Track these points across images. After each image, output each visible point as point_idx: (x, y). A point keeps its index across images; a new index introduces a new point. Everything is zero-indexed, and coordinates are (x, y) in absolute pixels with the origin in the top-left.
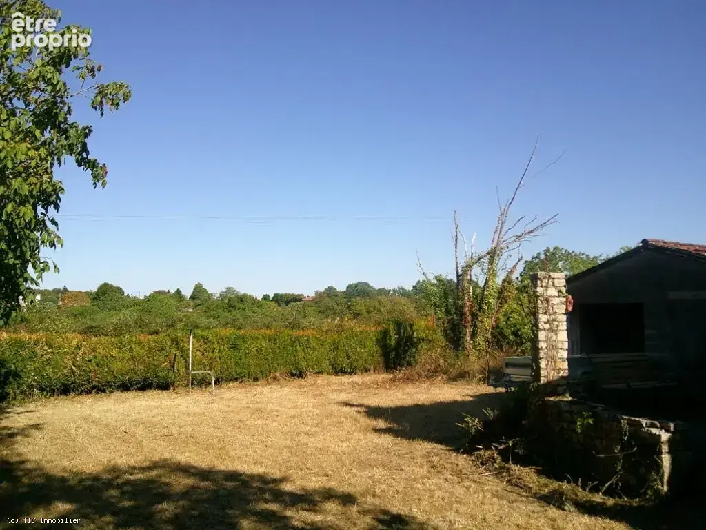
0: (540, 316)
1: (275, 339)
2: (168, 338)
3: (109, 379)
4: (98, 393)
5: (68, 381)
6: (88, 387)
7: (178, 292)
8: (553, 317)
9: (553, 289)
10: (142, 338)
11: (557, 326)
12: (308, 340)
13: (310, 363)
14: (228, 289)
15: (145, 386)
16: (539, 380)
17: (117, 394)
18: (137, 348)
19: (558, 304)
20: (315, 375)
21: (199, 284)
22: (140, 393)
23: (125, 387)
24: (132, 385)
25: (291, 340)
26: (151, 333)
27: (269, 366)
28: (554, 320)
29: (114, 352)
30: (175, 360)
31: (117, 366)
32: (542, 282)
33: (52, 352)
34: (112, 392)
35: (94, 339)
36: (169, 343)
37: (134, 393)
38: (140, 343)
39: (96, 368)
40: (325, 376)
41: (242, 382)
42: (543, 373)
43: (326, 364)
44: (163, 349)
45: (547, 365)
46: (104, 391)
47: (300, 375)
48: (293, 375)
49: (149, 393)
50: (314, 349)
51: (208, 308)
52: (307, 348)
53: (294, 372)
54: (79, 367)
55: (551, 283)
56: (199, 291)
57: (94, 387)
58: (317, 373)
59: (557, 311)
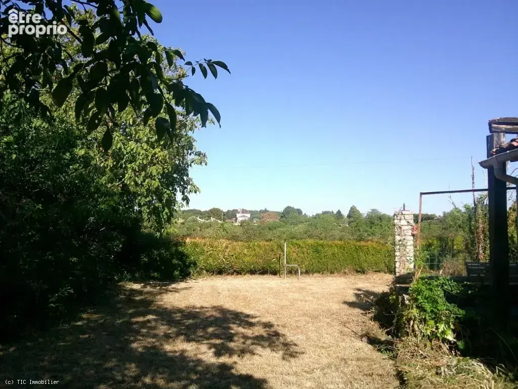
0: (396, 236)
1: (344, 248)
2: (276, 244)
3: (243, 267)
4: (237, 275)
5: (221, 267)
6: (232, 271)
7: (339, 212)
8: (403, 237)
9: (404, 221)
10: (261, 243)
11: (407, 243)
12: (368, 249)
13: (370, 265)
14: (373, 210)
15: (264, 272)
16: (396, 274)
17: (248, 276)
18: (258, 249)
19: (407, 230)
20: (374, 273)
21: (353, 206)
22: (261, 276)
23: (252, 272)
24: (256, 271)
25: (356, 248)
26: (267, 241)
27: (341, 265)
28: (404, 239)
29: (245, 251)
30: (280, 258)
31: (247, 259)
32: (397, 217)
33: (212, 250)
34: (245, 275)
35: (235, 243)
36: (276, 247)
37: (257, 276)
38: (259, 246)
39: (236, 260)
40: (382, 274)
41: (323, 273)
42: (397, 270)
43: (382, 266)
44: (273, 251)
45: (400, 266)
46: (241, 274)
47: (363, 272)
48: (358, 272)
49: (265, 276)
50: (373, 255)
51: (357, 224)
52: (368, 254)
53: (359, 270)
54: (226, 259)
55: (403, 218)
56: (353, 212)
57: (235, 271)
58: (375, 271)
59: (407, 234)
